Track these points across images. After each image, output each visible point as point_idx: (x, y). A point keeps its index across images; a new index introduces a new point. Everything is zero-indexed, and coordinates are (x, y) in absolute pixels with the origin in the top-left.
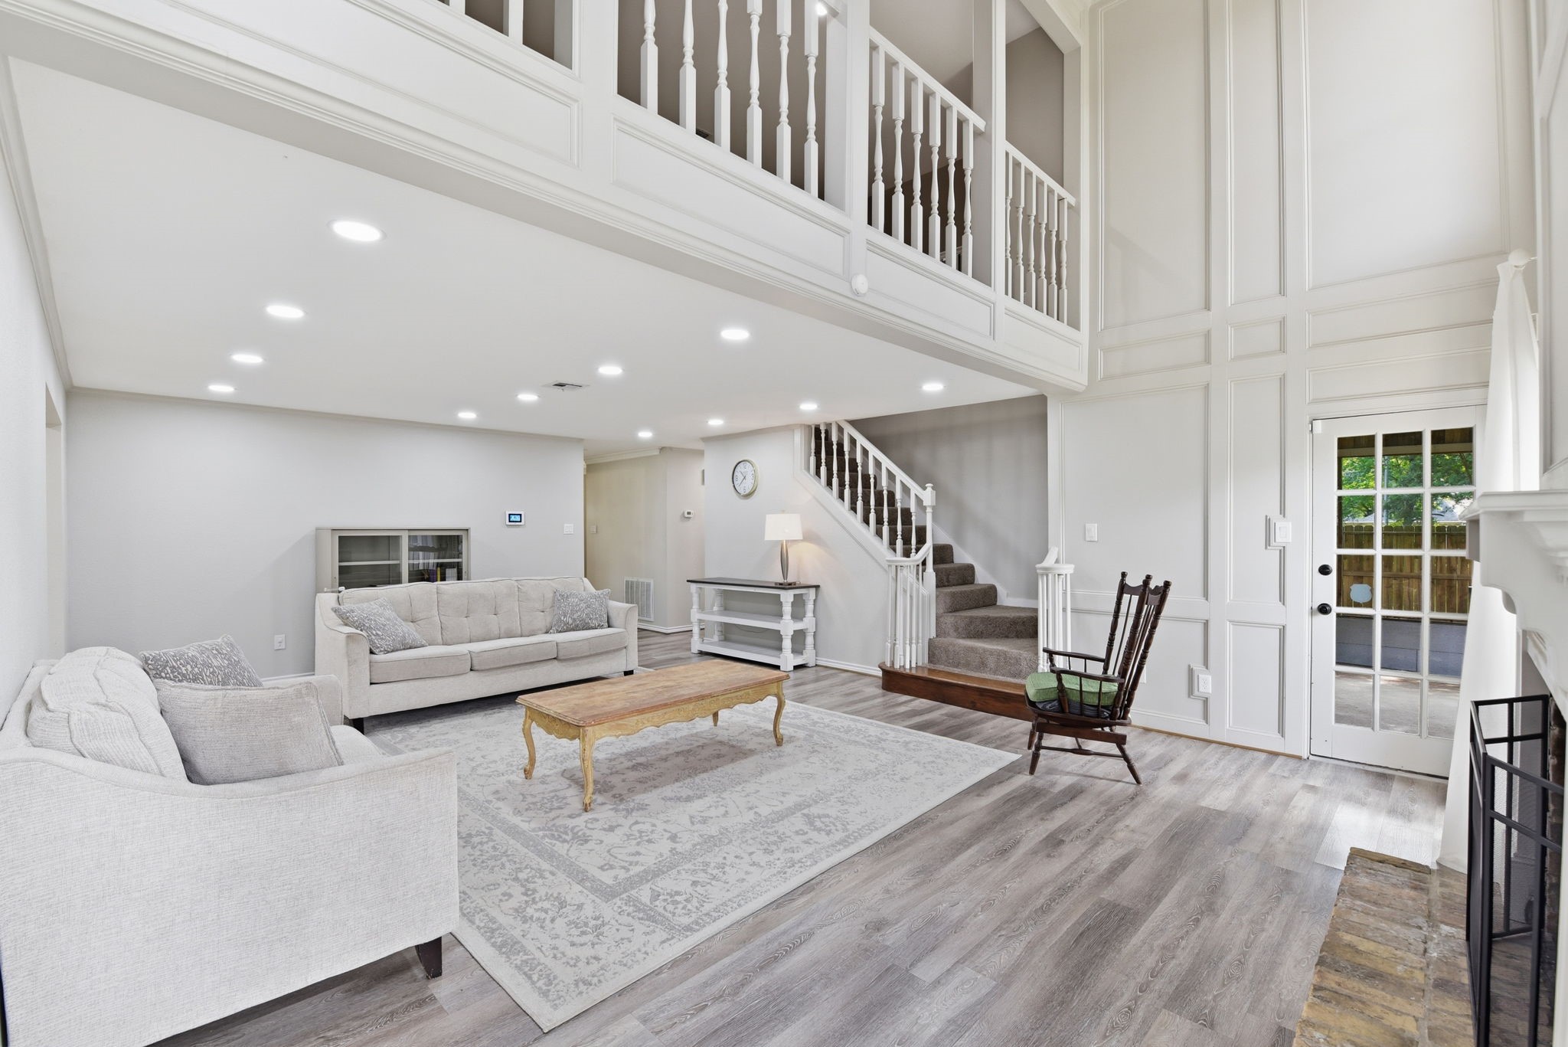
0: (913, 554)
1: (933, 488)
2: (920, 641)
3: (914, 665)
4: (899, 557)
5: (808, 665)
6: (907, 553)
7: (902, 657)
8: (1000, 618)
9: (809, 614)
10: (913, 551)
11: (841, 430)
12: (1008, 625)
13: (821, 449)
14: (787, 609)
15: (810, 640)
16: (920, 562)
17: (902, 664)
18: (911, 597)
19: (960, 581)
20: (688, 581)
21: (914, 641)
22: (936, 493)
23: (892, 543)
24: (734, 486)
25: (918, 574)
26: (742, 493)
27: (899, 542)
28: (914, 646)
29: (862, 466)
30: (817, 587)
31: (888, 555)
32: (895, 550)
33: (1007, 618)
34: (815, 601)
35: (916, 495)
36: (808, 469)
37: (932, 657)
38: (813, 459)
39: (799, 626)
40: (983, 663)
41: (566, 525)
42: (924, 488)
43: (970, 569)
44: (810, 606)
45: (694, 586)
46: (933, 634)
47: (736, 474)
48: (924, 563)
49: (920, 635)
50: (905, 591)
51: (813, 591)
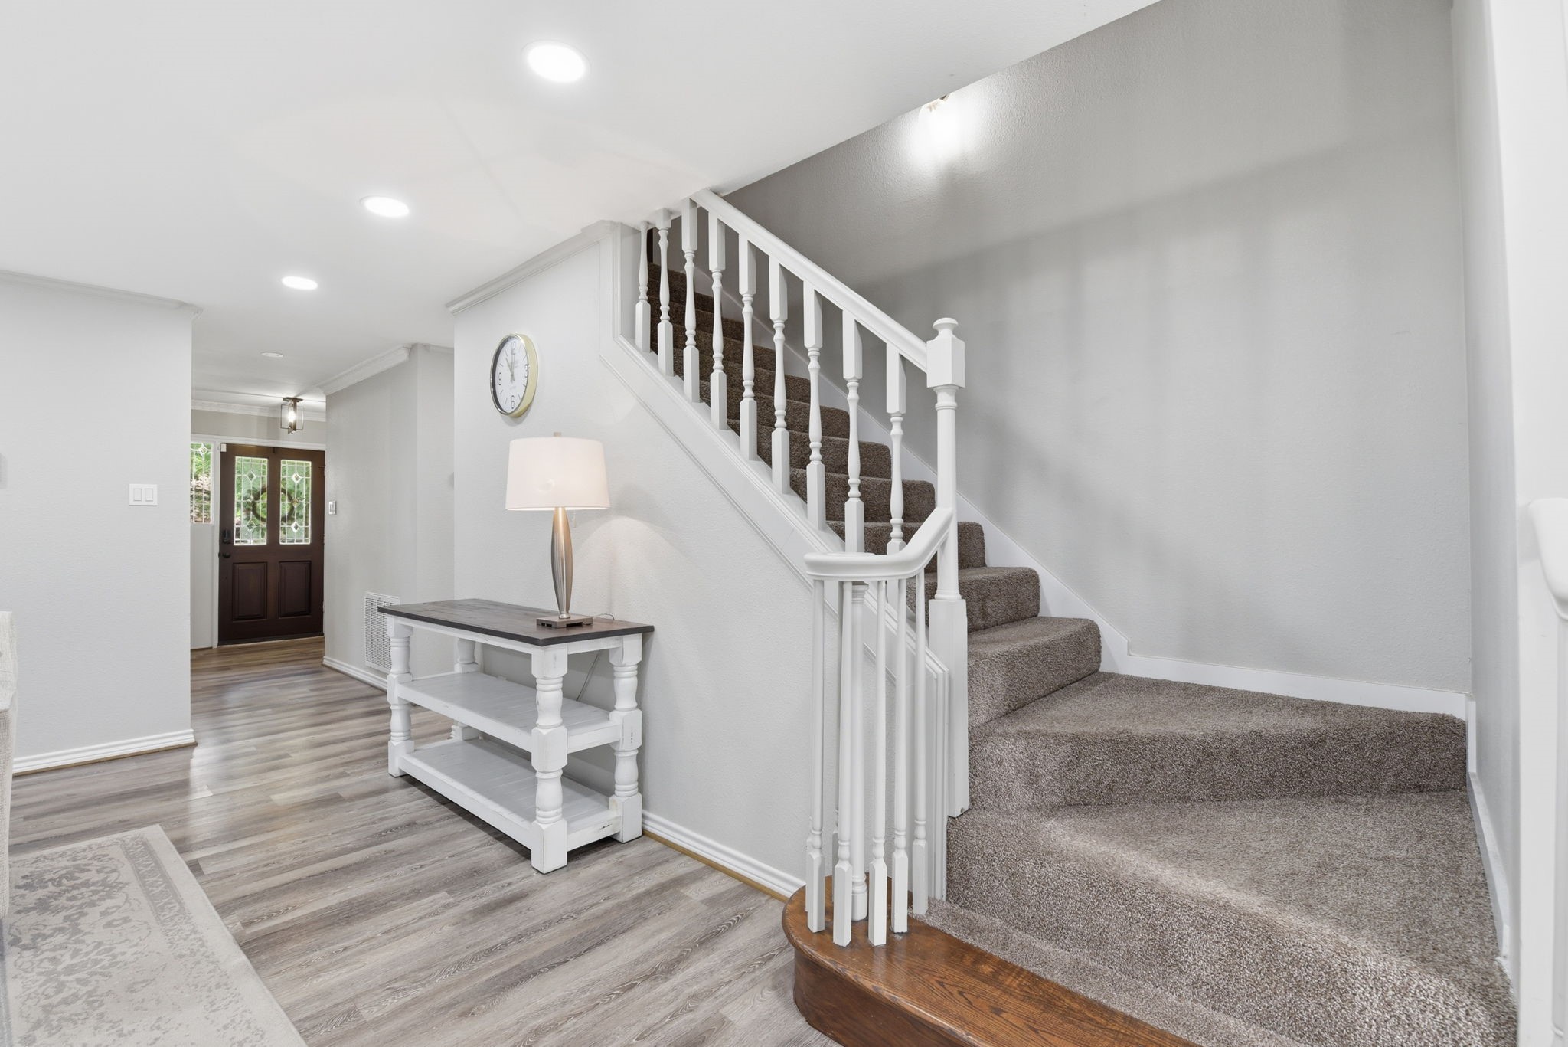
0: (894, 544)
1: (956, 332)
2: (921, 832)
3: (901, 925)
4: (852, 553)
5: (620, 839)
6: (876, 543)
7: (861, 889)
8: (1164, 739)
9: (625, 702)
10: (896, 532)
11: (702, 216)
12: (1190, 761)
13: (659, 279)
14: (550, 695)
15: (625, 771)
16: (919, 569)
17: (860, 915)
18: (891, 680)
19: (1010, 612)
20: (381, 610)
21: (901, 841)
22: (966, 344)
23: (834, 514)
24: (494, 394)
25: (911, 603)
26: (508, 408)
27: (854, 508)
28: (900, 857)
29: (753, 305)
30: (646, 631)
31: (821, 547)
32: (841, 533)
33: (1184, 739)
34: (641, 667)
35: (902, 358)
36: (631, 336)
37: (958, 882)
38: (642, 309)
39: (588, 738)
40: (1163, 950)
41: (132, 486)
42: (928, 334)
43: (1029, 580)
44: (625, 682)
45: (391, 621)
46: (962, 802)
47: (499, 369)
48: (931, 569)
49: (922, 813)
50: (870, 657)
51: (634, 643)
